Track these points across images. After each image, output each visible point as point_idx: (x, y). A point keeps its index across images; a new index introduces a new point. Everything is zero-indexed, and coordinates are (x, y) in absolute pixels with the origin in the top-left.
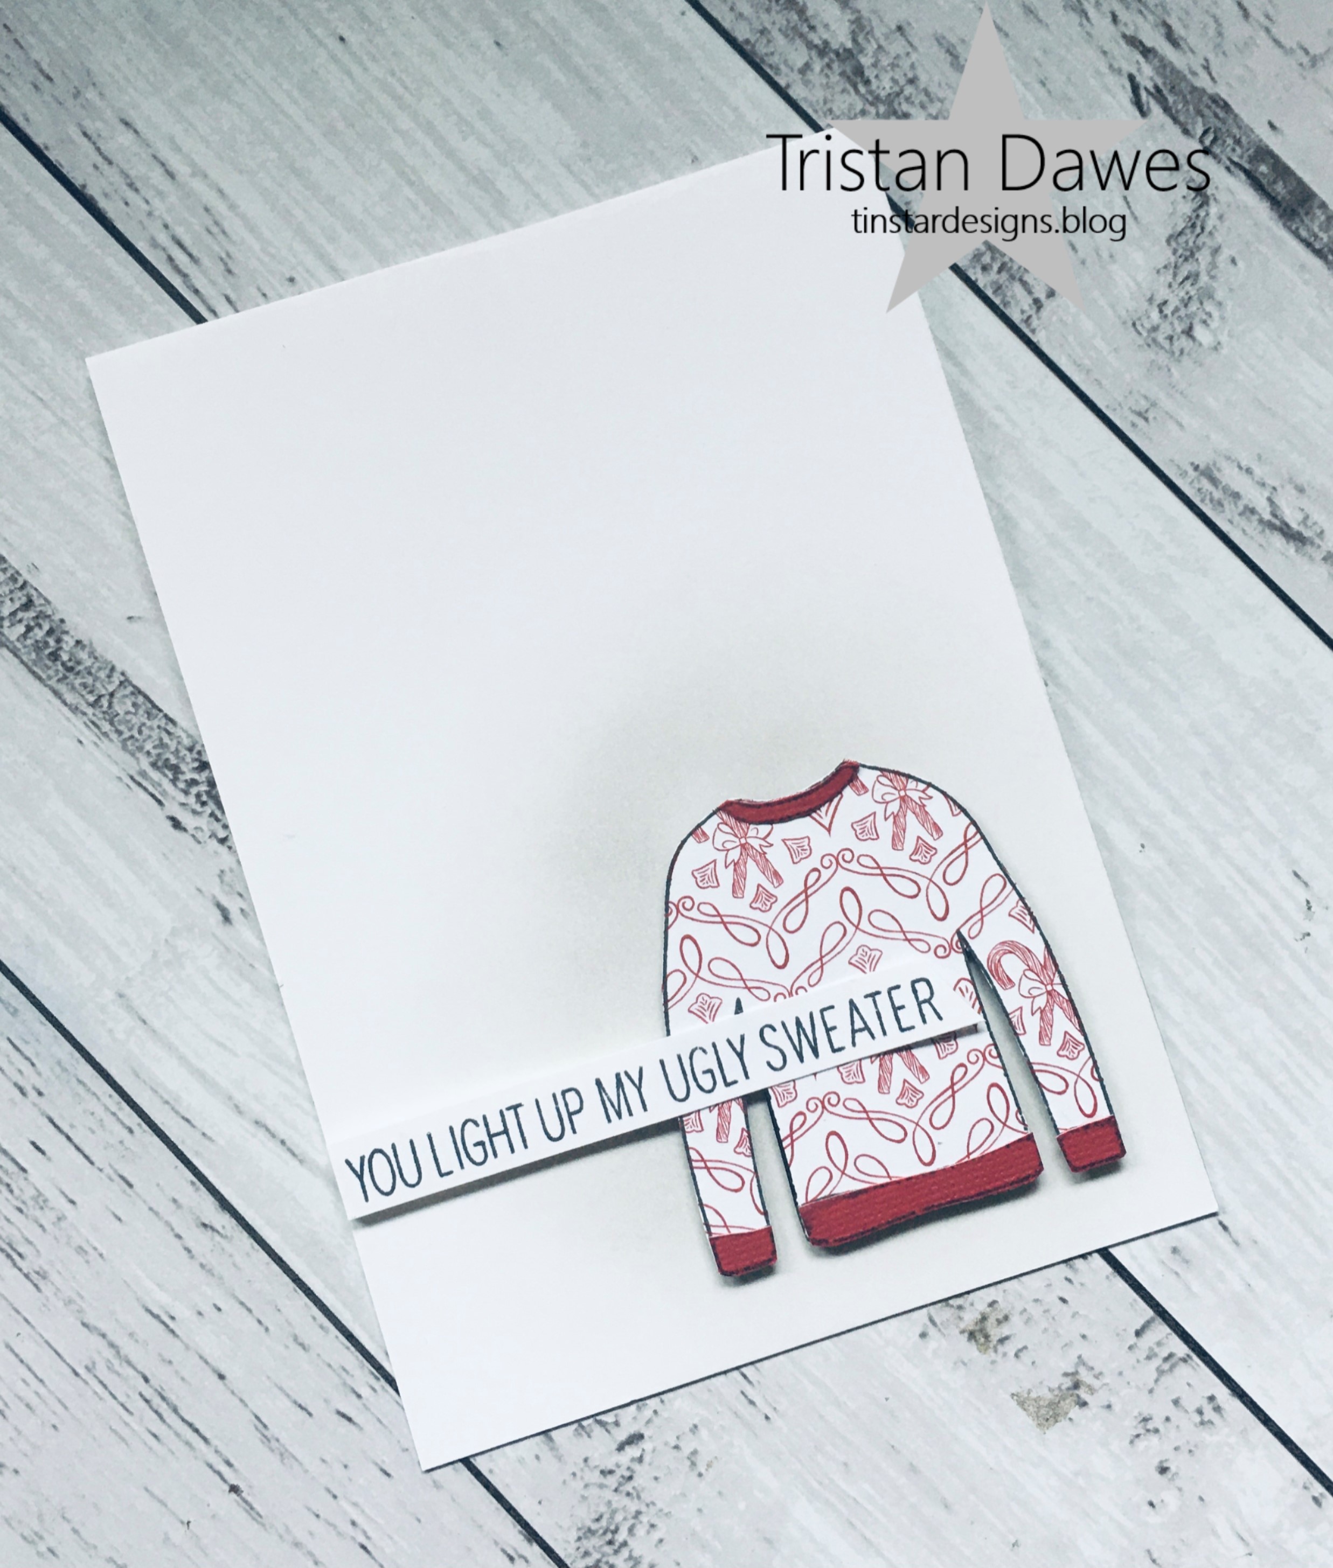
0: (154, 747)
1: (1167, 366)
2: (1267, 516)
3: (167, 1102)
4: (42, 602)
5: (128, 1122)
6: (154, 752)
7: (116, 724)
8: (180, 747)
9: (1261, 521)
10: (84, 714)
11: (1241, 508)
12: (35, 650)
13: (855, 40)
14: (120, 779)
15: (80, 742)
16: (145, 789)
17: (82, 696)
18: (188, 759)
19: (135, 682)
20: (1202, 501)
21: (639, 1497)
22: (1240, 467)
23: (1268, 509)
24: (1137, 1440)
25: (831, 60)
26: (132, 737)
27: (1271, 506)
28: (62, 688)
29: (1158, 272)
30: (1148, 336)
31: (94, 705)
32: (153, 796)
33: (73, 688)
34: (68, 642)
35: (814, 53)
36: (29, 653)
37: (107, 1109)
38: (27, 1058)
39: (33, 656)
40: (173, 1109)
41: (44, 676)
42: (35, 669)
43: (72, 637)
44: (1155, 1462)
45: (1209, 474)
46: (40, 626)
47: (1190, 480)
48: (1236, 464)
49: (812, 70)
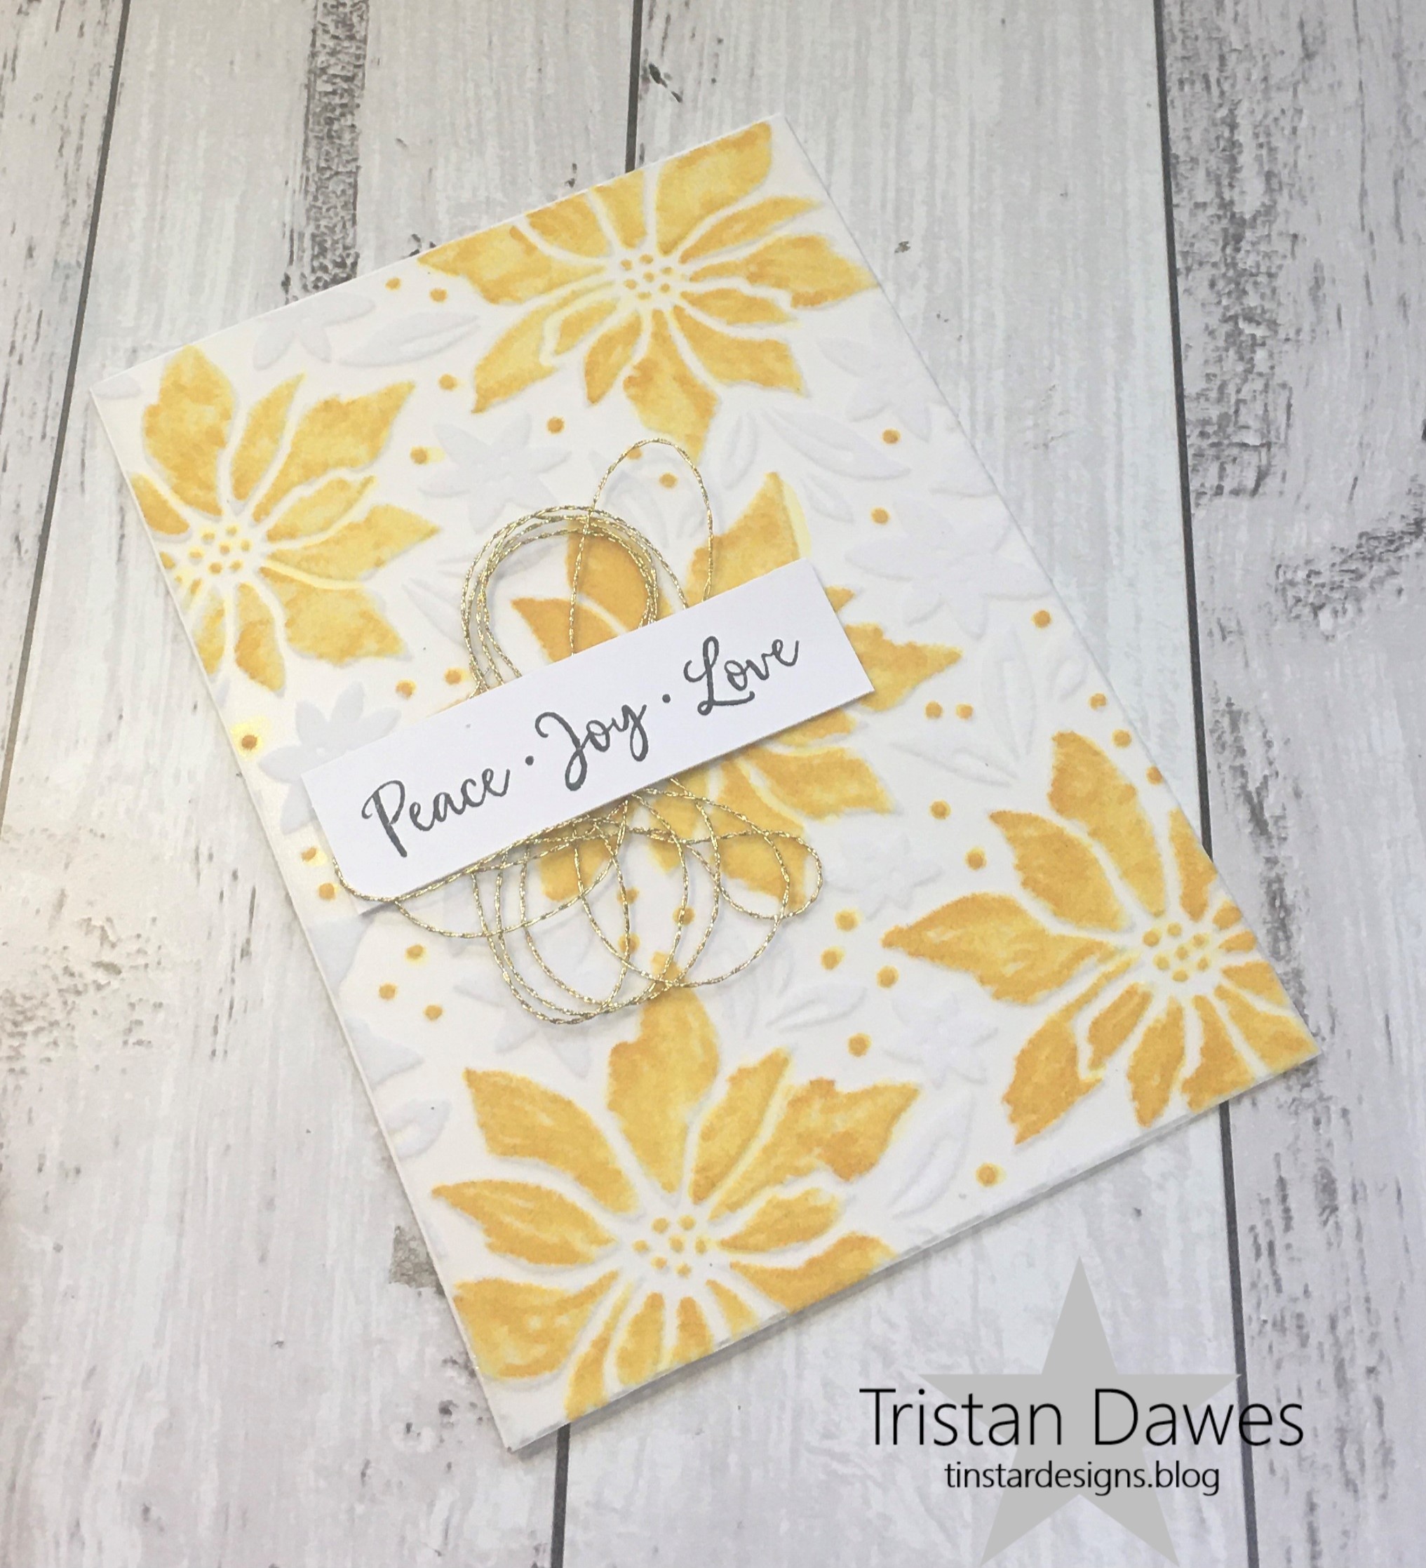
0: (326, 227)
1: (1277, 616)
2: (1252, 787)
3: (84, 441)
4: (359, 84)
5: (48, 429)
6: (323, 229)
7: (320, 192)
8: (341, 241)
9: (1244, 787)
10: (308, 169)
11: (1237, 763)
12: (322, 108)
13: (1254, 218)
14: (284, 225)
15: (287, 183)
16: (292, 246)
17: (319, 158)
18: (338, 253)
19: (358, 179)
20: (1212, 731)
21: (69, 1013)
22: (1264, 736)
23: (1258, 784)
24: (450, 1364)
25: (1225, 216)
26: (320, 208)
27: (1261, 783)
28: (313, 143)
29: (1334, 548)
30: (1281, 584)
31: (320, 170)
32: (292, 253)
33: (319, 149)
34: (348, 120)
35: (1217, 200)
36: (317, 107)
37: (46, 409)
38: (38, 334)
39: (318, 110)
40: (83, 449)
41: (311, 126)
42: (310, 117)
43: (353, 120)
44: (446, 1398)
45: (1235, 717)
46: (342, 96)
47: (1216, 708)
48: (1263, 730)
49: (1205, 210)
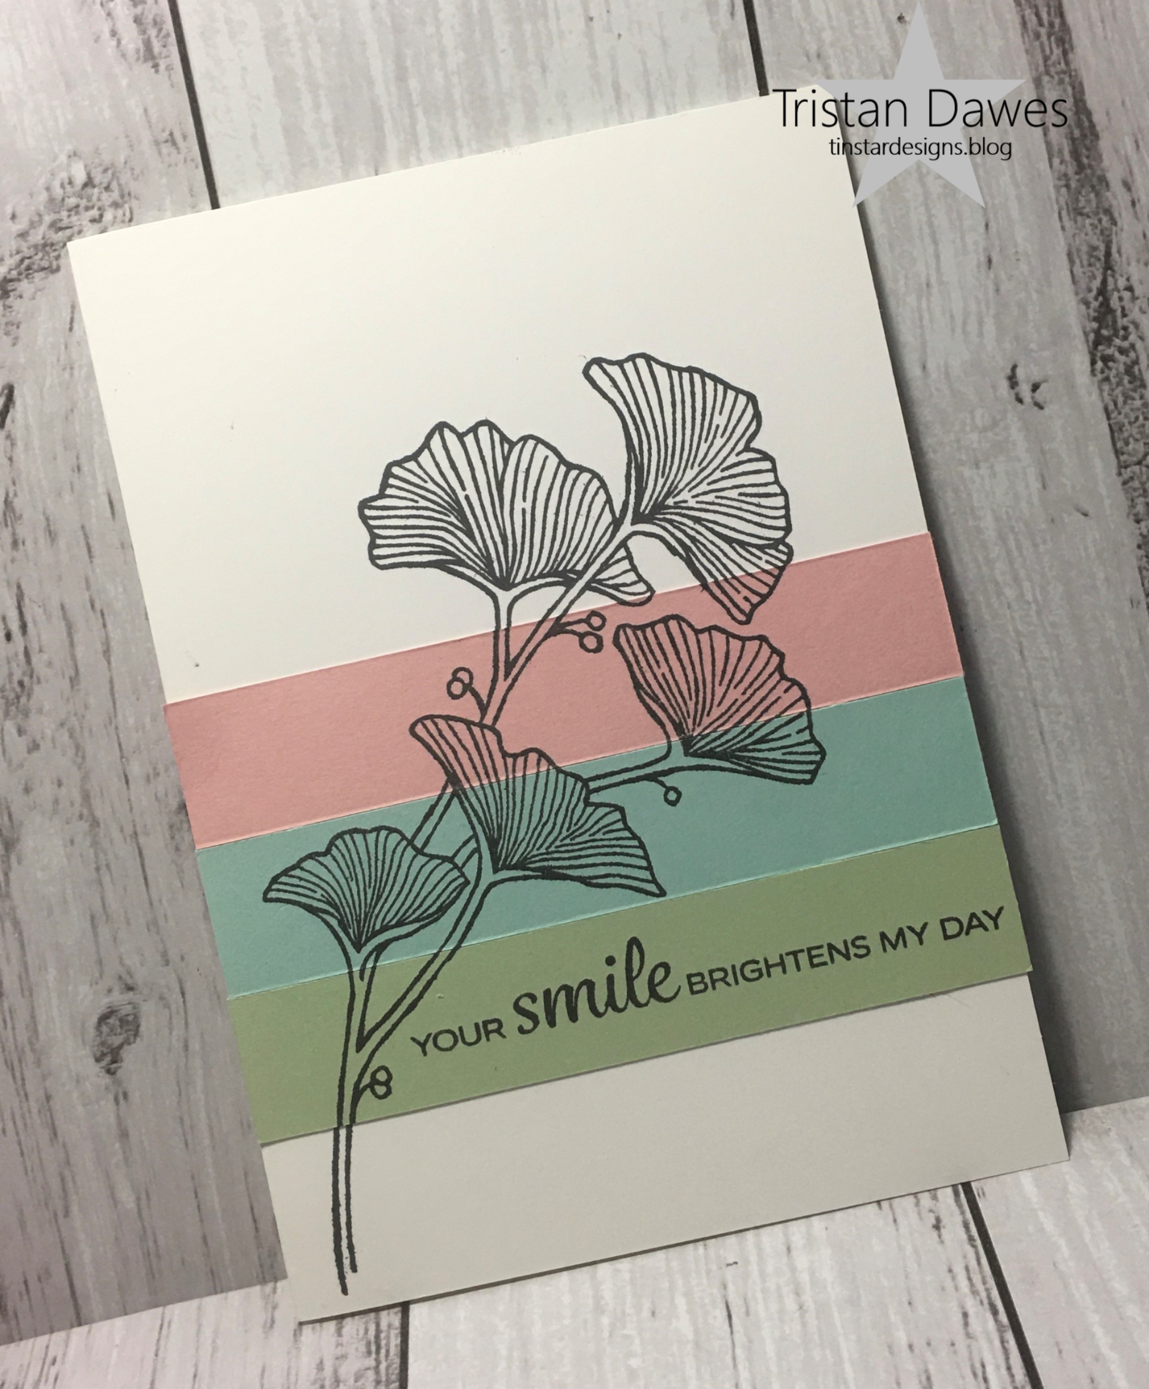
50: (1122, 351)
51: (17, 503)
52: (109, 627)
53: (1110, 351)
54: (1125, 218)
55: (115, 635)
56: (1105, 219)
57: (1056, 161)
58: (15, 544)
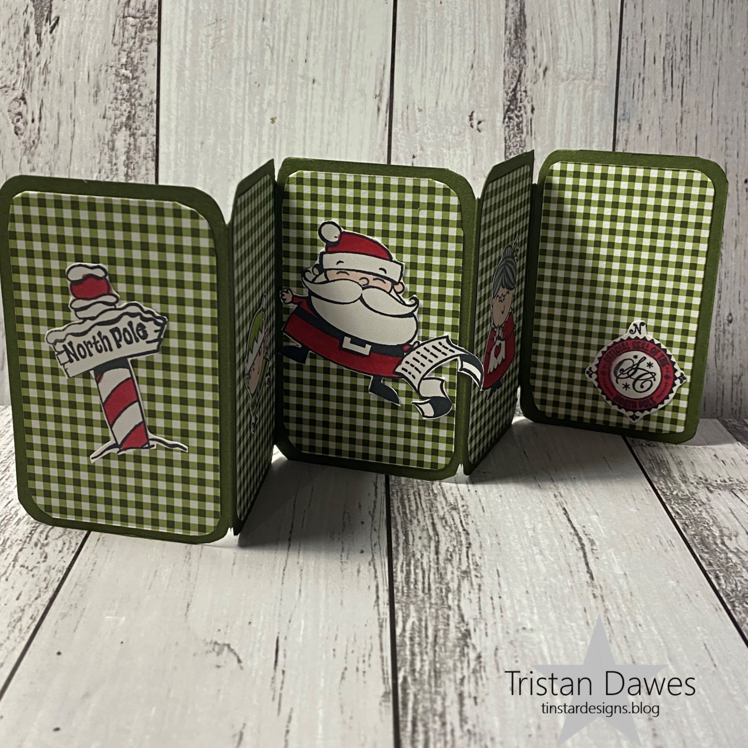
50: (517, 116)
51: (50, 66)
52: (76, 127)
53: (512, 115)
54: (530, 62)
55: (78, 131)
56: (522, 61)
57: (508, 32)
58: (45, 82)
